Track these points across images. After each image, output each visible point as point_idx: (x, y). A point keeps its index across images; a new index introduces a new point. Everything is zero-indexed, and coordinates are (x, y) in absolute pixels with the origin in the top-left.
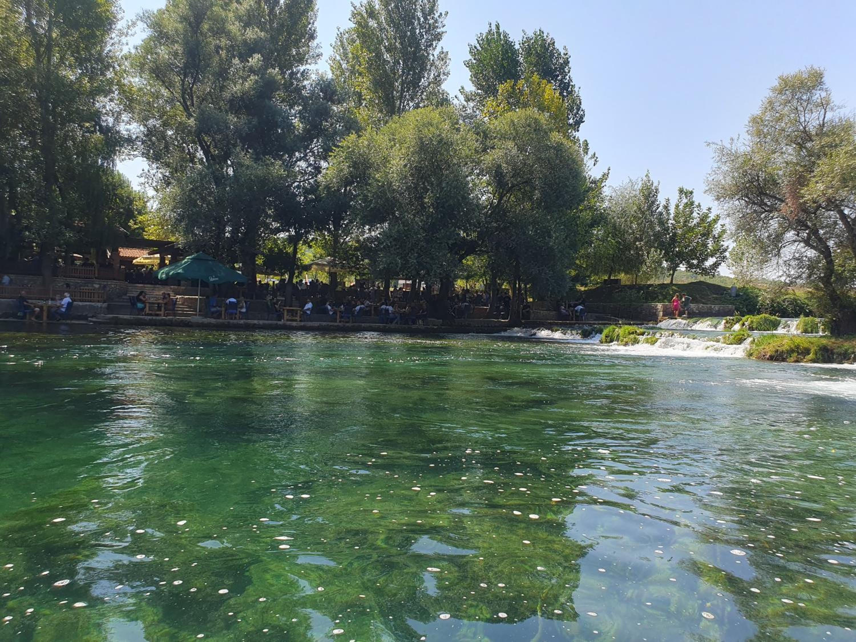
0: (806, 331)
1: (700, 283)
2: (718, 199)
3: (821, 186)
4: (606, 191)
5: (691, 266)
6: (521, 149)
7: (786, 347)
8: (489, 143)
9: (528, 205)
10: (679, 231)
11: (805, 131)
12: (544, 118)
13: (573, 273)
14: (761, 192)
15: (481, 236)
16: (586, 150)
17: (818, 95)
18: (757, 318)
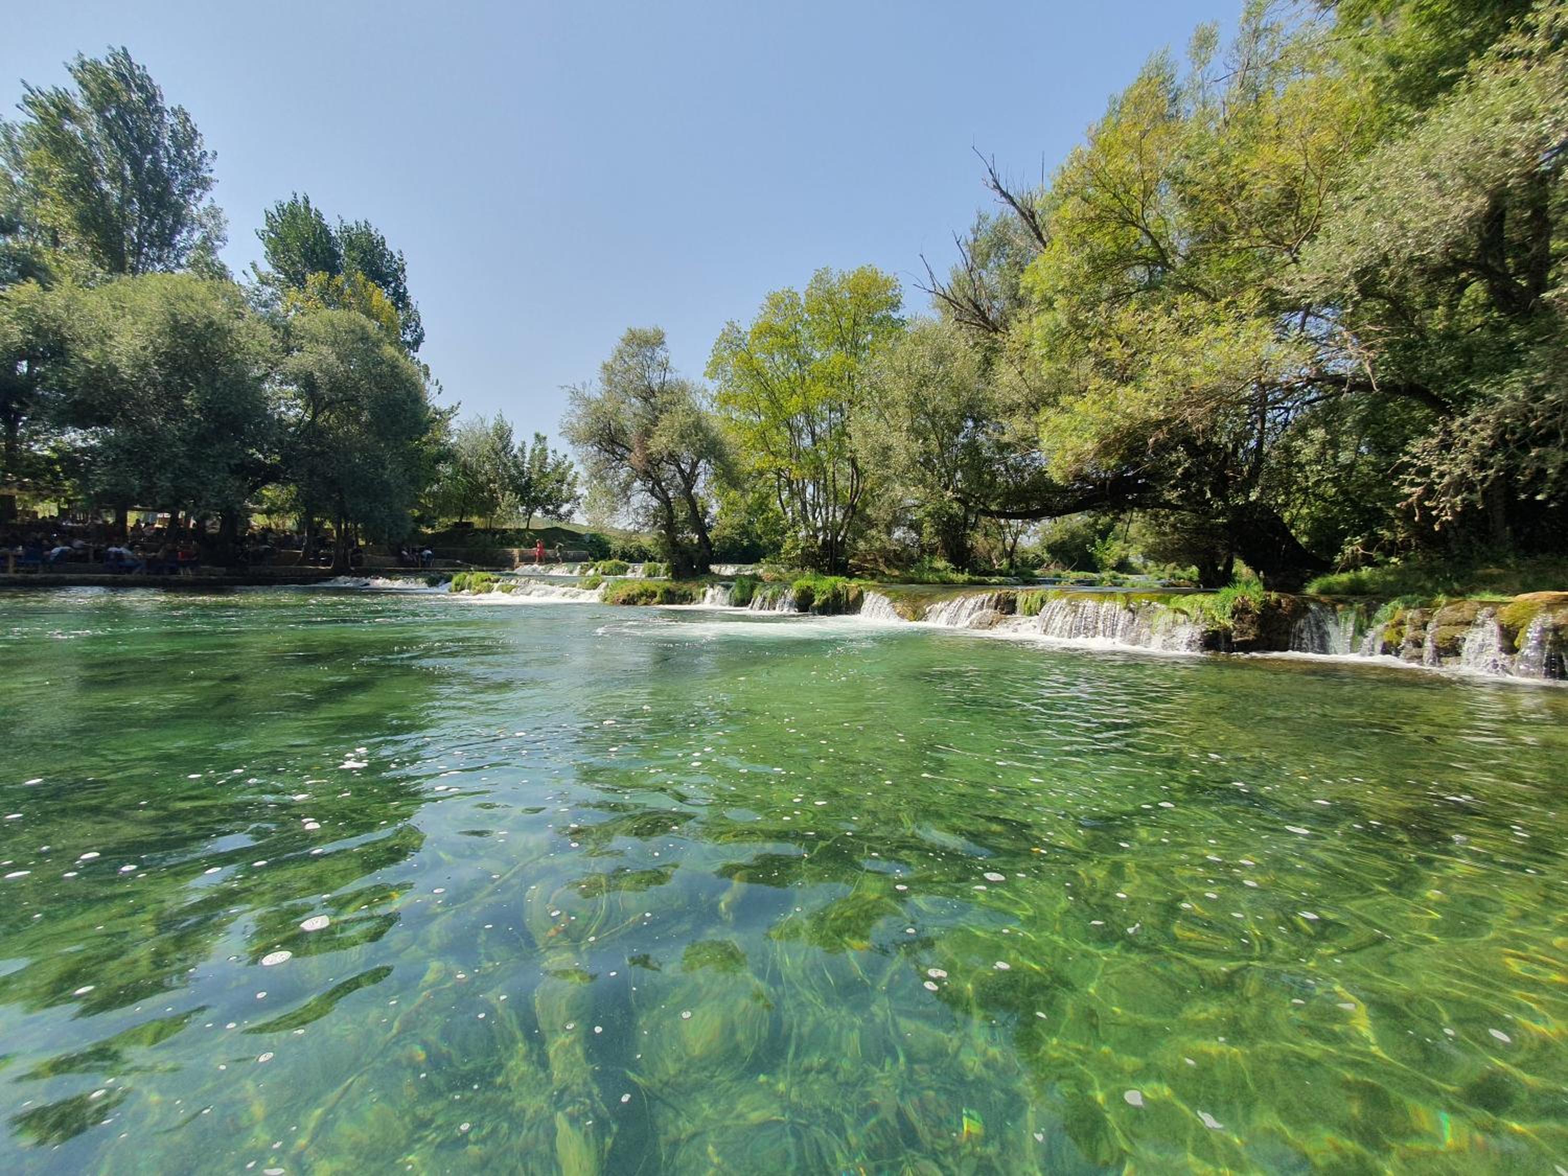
0: (650, 576)
1: (557, 529)
2: (573, 442)
3: (664, 440)
4: (453, 424)
5: (547, 512)
6: (341, 358)
7: (636, 592)
8: (292, 343)
9: (354, 429)
10: (535, 477)
11: (649, 387)
12: (372, 326)
13: (417, 513)
14: (612, 441)
15: (285, 459)
16: (427, 375)
17: (660, 354)
18: (608, 564)
